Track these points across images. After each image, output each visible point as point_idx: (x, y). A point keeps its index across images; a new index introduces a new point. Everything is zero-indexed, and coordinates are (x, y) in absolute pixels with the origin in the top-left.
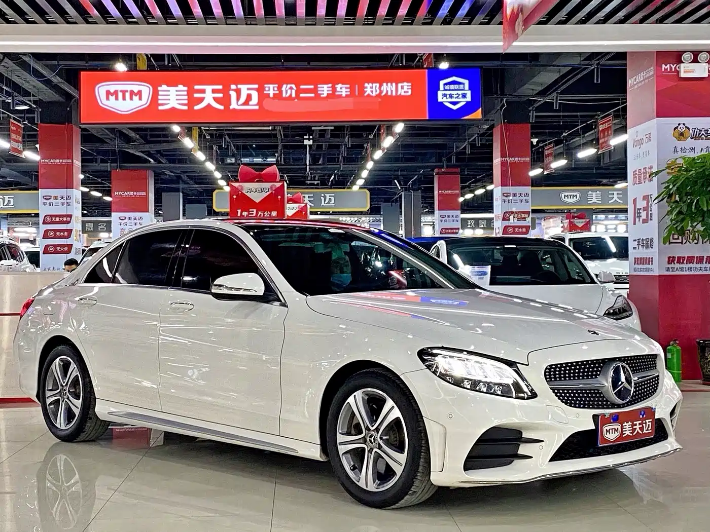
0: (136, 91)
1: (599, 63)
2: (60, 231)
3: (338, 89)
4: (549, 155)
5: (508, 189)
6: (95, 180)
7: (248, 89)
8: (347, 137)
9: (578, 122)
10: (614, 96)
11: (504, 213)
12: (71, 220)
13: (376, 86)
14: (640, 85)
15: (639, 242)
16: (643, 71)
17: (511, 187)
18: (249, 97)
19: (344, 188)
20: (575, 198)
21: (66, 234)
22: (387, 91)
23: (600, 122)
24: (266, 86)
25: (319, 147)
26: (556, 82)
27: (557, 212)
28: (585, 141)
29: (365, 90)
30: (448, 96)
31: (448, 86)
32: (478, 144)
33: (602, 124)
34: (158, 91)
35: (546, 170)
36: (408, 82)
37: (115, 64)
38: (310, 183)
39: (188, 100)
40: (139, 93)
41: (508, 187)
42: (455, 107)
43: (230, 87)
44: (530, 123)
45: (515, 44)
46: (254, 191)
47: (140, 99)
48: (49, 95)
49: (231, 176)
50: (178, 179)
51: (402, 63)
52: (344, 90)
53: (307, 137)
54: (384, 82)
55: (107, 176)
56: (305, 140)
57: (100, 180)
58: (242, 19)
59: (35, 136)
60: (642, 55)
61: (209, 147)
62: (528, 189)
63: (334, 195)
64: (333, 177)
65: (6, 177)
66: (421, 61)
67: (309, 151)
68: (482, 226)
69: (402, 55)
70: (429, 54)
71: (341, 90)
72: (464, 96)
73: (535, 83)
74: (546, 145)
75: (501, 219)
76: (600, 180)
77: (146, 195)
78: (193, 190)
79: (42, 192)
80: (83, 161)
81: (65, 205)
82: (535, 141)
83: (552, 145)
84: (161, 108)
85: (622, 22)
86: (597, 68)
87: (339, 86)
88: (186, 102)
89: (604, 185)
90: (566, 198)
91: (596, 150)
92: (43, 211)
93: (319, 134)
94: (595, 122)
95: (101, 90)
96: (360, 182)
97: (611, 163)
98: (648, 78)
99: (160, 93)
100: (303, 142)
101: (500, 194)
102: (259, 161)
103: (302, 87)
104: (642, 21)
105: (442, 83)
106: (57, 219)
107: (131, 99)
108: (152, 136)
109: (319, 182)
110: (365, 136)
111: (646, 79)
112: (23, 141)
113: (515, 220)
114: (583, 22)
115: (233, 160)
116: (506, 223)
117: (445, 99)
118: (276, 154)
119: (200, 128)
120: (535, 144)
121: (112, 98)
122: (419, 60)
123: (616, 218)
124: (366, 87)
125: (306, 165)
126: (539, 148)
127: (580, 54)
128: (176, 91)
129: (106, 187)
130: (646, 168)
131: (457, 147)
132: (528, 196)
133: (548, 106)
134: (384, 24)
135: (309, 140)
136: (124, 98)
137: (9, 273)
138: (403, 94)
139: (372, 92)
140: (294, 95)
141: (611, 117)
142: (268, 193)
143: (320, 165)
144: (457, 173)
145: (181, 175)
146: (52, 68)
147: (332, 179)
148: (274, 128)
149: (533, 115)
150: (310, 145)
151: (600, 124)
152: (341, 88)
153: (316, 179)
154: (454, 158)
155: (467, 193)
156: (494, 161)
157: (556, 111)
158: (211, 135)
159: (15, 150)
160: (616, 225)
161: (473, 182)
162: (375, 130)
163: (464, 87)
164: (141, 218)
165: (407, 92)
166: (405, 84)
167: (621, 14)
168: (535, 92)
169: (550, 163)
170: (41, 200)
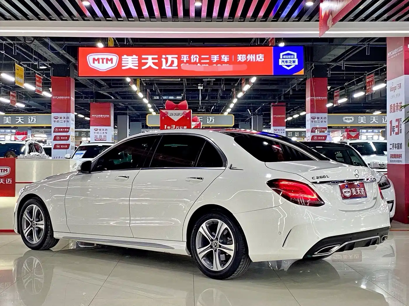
0: (109, 58)
1: (369, 43)
2: (63, 136)
3: (223, 58)
4: (336, 96)
5: (314, 115)
6: (81, 108)
7: (172, 58)
8: (223, 85)
9: (354, 77)
10: (375, 63)
11: (312, 128)
12: (69, 130)
13: (244, 56)
14: (394, 56)
15: (393, 145)
16: (397, 48)
17: (316, 114)
18: (173, 62)
19: (219, 114)
20: (351, 120)
21: (66, 138)
22: (250, 59)
23: (367, 77)
24: (182, 56)
25: (207, 90)
26: (343, 54)
27: (339, 128)
28: (358, 88)
29: (238, 58)
30: (285, 62)
31: (285, 56)
32: (297, 89)
33: (368, 78)
34: (122, 59)
35: (335, 104)
36: (262, 54)
37: (97, 43)
38: (200, 111)
39: (138, 63)
40: (111, 60)
41: (315, 114)
42: (288, 68)
43: (162, 56)
44: (327, 77)
45: (327, 32)
46: (174, 114)
47: (112, 63)
48: (58, 61)
49: (156, 106)
50: (126, 108)
51: (257, 43)
52: (226, 58)
53: (200, 85)
54: (249, 54)
55: (88, 106)
56: (199, 87)
57: (83, 108)
58: (171, 18)
59: (48, 83)
60: (396, 39)
61: (145, 90)
62: (326, 115)
63: (214, 117)
64: (213, 107)
65: (31, 106)
66: (267, 42)
67: (201, 93)
68: (297, 136)
69: (258, 38)
70: (272, 38)
71: (224, 58)
72: (294, 62)
73: (331, 55)
74: (335, 90)
75: (310, 131)
76: (365, 110)
77: (109, 117)
78: (134, 114)
79: (53, 115)
80: (76, 97)
81: (66, 122)
82: (329, 87)
83: (339, 90)
84: (123, 68)
85: (385, 20)
86: (368, 47)
87: (223, 56)
88: (137, 65)
89: (368, 113)
90: (346, 120)
91: (364, 93)
92: (54, 125)
93: (207, 83)
94: (364, 77)
95: (90, 58)
96: (229, 110)
97: (372, 101)
98: (400, 52)
99: (123, 60)
100: (198, 87)
101: (310, 118)
102: (172, 98)
103: (202, 56)
104: (397, 20)
105: (281, 54)
106: (62, 130)
107: (107, 63)
108: (113, 84)
109: (205, 110)
110: (232, 84)
111: (398, 52)
112: (43, 86)
113: (319, 132)
114: (364, 20)
115: (158, 98)
116: (313, 134)
117: (283, 64)
118: (182, 94)
119: (140, 79)
120: (329, 89)
121: (96, 62)
122: (266, 41)
123: (373, 132)
124: (239, 57)
125: (199, 100)
126: (331, 92)
127: (358, 38)
128: (132, 58)
129: (86, 112)
130: (398, 103)
131: (285, 91)
132: (326, 119)
133: (338, 68)
134: (250, 21)
135: (201, 87)
136: (103, 63)
137: (39, 159)
138: (259, 60)
139: (242, 59)
140: (198, 61)
141: (373, 75)
142: (182, 116)
143: (207, 100)
144: (283, 106)
145: (128, 106)
146: (60, 46)
147: (212, 108)
148: (182, 79)
149: (329, 73)
150: (201, 90)
151: (367, 78)
152: (224, 57)
153: (204, 108)
154: (282, 97)
155: (288, 117)
156: (307, 99)
157: (343, 71)
158: (146, 83)
159: (39, 91)
160: (373, 136)
161: (292, 111)
162: (239, 81)
163: (294, 57)
164: (106, 130)
165: (262, 60)
166: (260, 55)
167: (385, 16)
168: (331, 60)
169: (337, 100)
170: (53, 119)
